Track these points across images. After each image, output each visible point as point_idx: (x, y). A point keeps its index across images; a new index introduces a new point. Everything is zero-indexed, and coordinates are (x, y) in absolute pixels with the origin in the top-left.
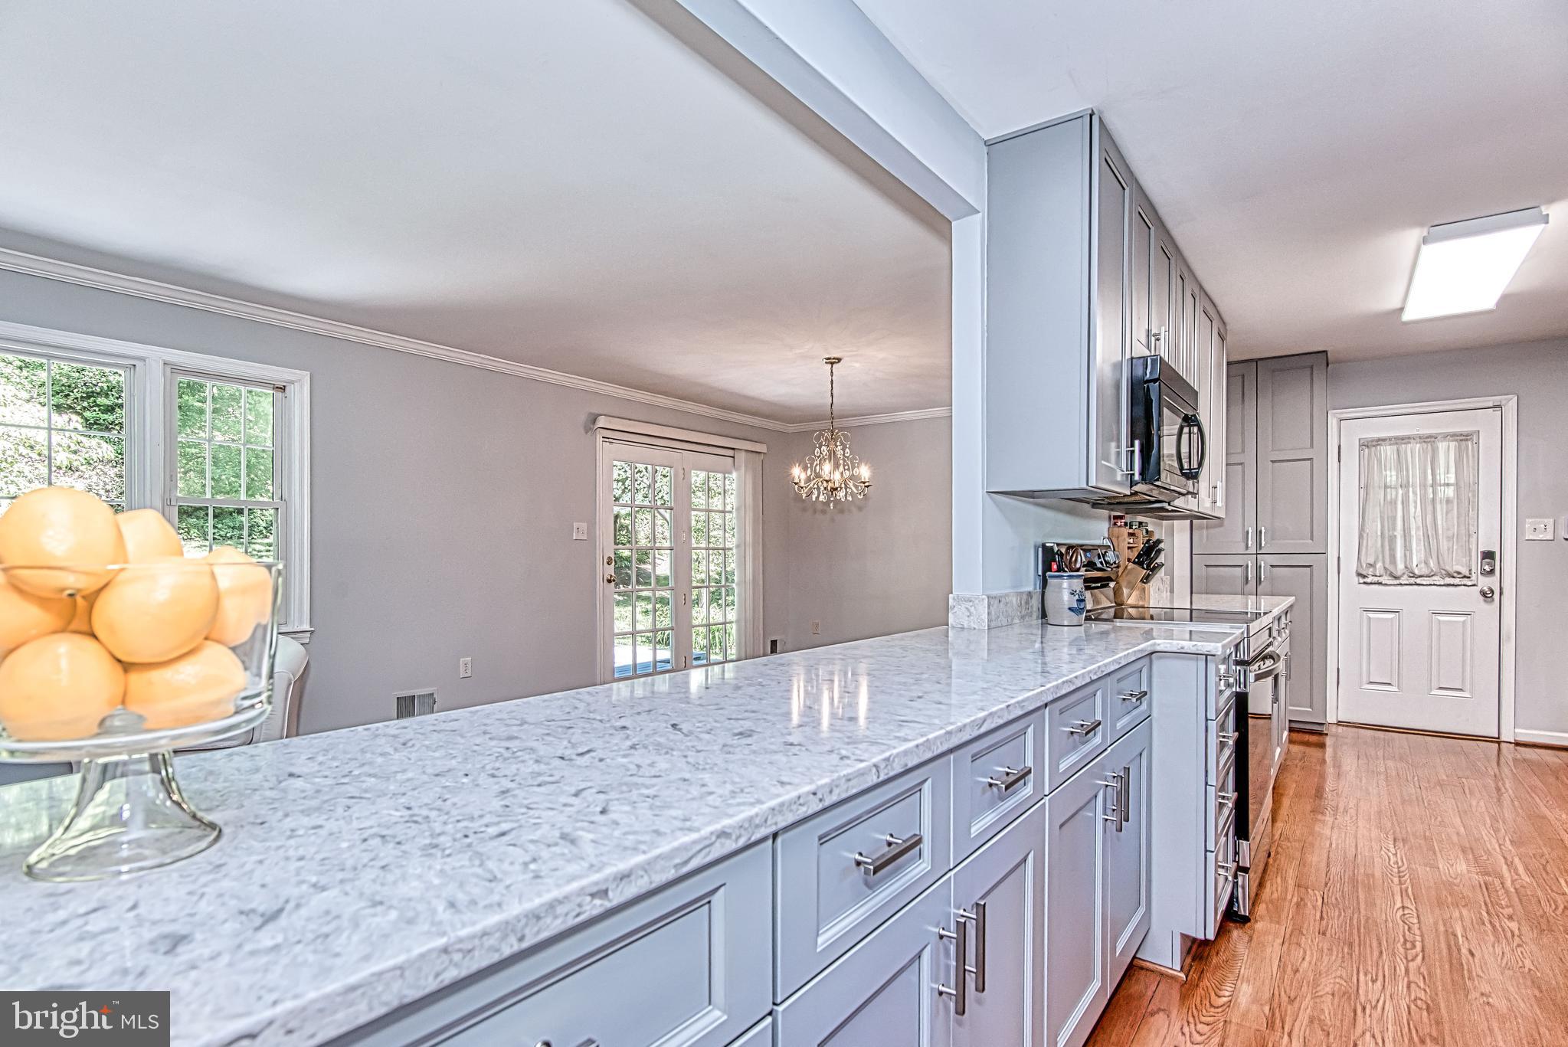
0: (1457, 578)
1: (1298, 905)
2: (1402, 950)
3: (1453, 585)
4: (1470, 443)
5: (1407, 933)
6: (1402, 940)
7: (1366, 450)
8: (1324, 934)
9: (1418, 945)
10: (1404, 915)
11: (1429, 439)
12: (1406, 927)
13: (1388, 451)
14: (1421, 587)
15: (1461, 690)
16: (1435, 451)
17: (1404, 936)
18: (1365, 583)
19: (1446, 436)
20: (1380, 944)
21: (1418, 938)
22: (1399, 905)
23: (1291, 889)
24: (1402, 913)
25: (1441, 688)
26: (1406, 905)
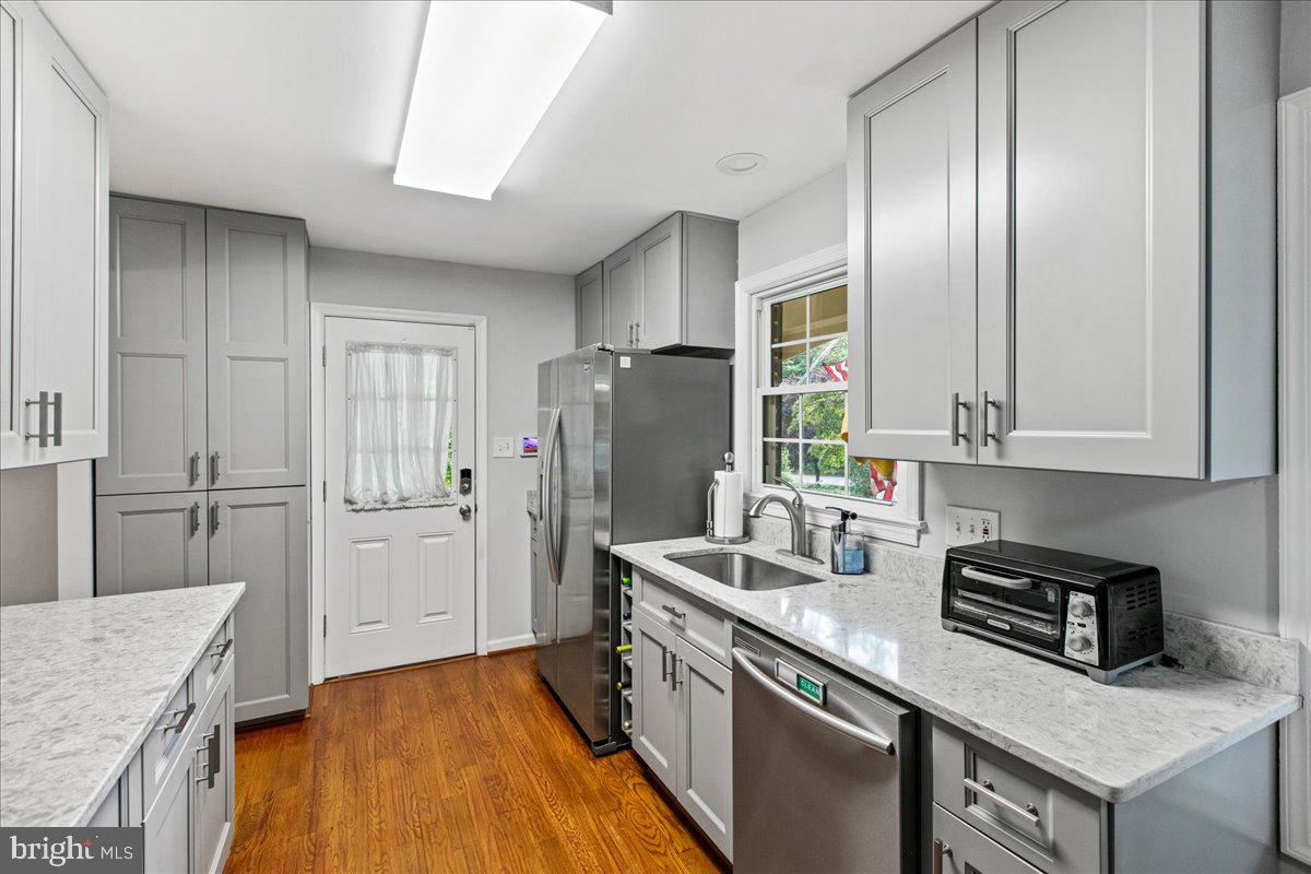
0: (439, 501)
3: (438, 506)
4: (450, 358)
7: (354, 355)
11: (415, 350)
13: (376, 357)
14: (409, 510)
15: (444, 613)
16: (420, 365)
18: (353, 510)
19: (430, 349)
25: (428, 615)
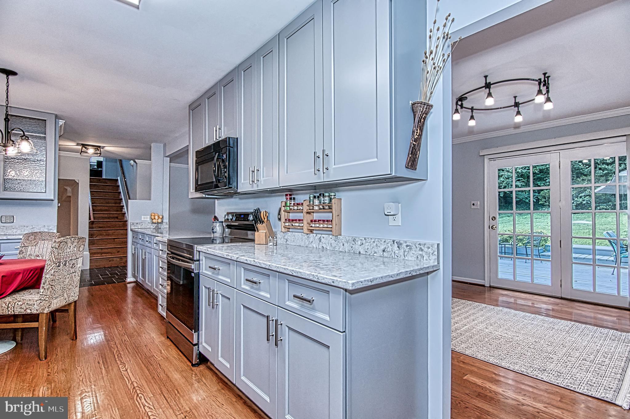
1: (161, 351)
2: (121, 352)
5: (121, 359)
6: (122, 356)
8: (145, 346)
9: (116, 357)
10: (125, 366)
12: (122, 361)
17: (122, 358)
20: (128, 351)
21: (117, 359)
22: (128, 370)
23: (169, 355)
24: (126, 367)
26: (126, 372)
